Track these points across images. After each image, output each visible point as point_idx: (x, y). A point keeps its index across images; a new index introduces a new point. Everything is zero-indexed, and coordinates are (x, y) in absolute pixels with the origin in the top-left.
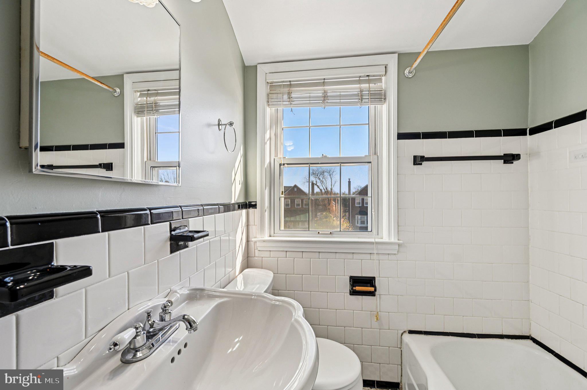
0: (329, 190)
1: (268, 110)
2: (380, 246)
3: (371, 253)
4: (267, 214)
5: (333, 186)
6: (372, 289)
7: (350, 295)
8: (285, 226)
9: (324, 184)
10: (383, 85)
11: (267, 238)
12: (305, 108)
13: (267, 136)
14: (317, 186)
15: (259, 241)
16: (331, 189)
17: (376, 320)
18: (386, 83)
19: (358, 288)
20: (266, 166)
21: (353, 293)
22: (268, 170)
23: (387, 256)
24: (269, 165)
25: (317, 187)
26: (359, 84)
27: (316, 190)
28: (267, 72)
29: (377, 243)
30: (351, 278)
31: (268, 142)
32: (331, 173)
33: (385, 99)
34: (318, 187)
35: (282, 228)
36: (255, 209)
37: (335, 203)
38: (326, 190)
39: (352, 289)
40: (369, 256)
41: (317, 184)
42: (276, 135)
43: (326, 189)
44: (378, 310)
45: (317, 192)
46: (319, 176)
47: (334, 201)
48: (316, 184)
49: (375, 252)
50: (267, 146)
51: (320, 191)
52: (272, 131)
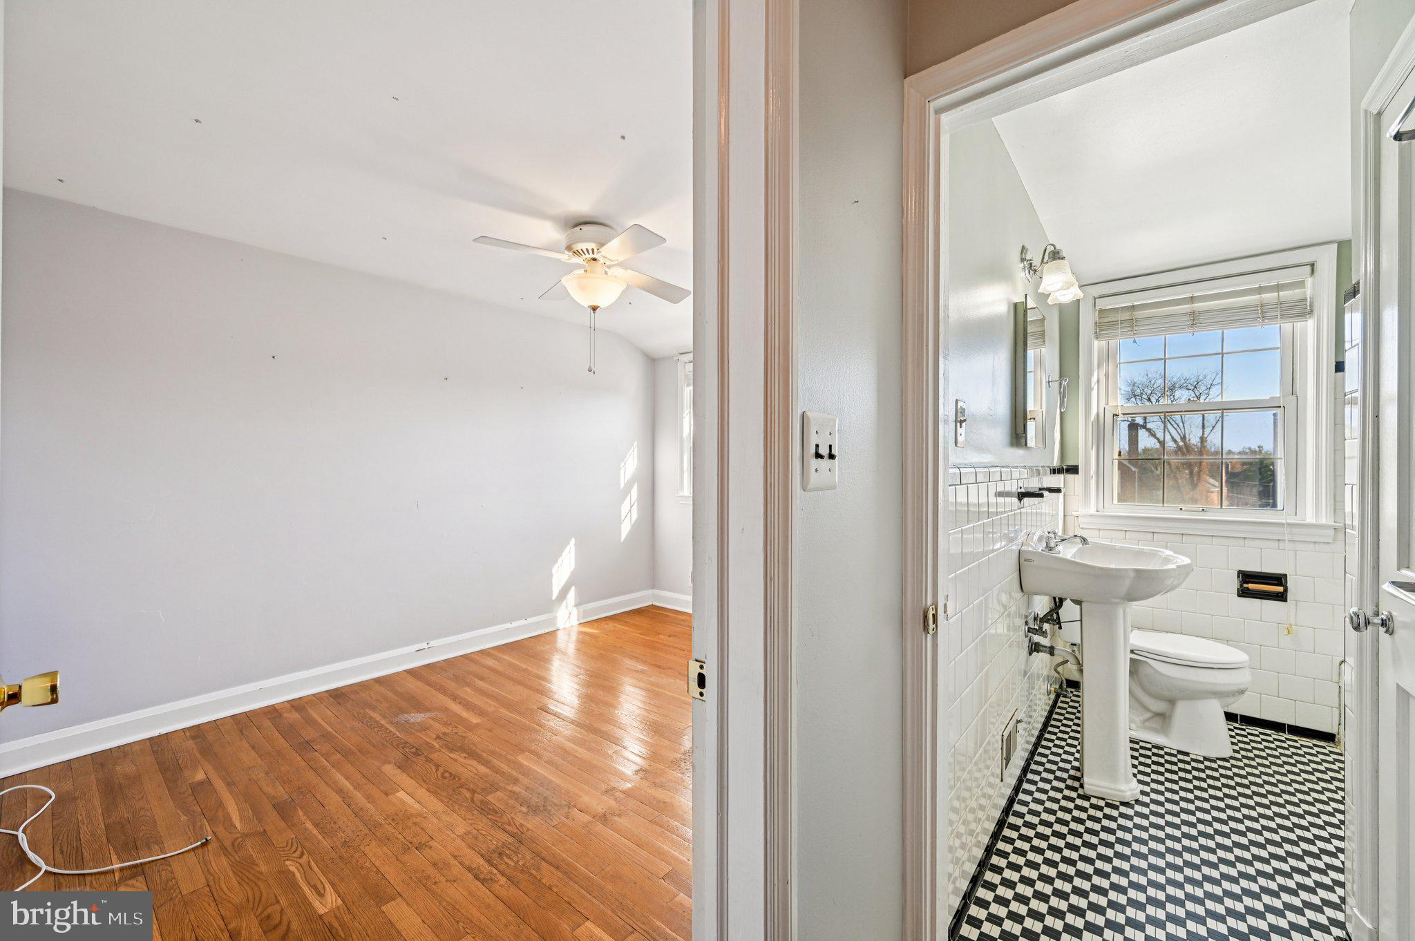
0: (1194, 440)
1: (1096, 343)
2: (1295, 530)
3: (1279, 540)
4: (1093, 482)
5: (1207, 430)
6: (1280, 589)
7: (1239, 596)
8: (1120, 500)
9: (1175, 426)
10: (1308, 292)
11: (1093, 511)
12: (1160, 337)
13: (1094, 379)
14: (1149, 430)
15: (1084, 516)
16: (1203, 440)
17: (1286, 633)
18: (1313, 287)
19: (1251, 586)
20: (1092, 418)
21: (1243, 593)
22: (1095, 424)
23: (1312, 545)
24: (1096, 417)
25: (1147, 434)
26: (1260, 294)
27: (1145, 441)
28: (1096, 295)
29: (1290, 525)
30: (1240, 572)
31: (1096, 388)
32: (1202, 388)
33: (1311, 312)
34: (1153, 435)
35: (1116, 501)
36: (1076, 475)
37: (1217, 484)
38: (1181, 444)
39: (1241, 586)
40: (1275, 544)
41: (1149, 426)
42: (1107, 376)
43: (1184, 438)
44: (1293, 622)
45: (1145, 450)
46: (1153, 400)
47: (1212, 476)
48: (1144, 427)
49: (1287, 537)
50: (1094, 393)
51: (1158, 445)
52: (1100, 372)
